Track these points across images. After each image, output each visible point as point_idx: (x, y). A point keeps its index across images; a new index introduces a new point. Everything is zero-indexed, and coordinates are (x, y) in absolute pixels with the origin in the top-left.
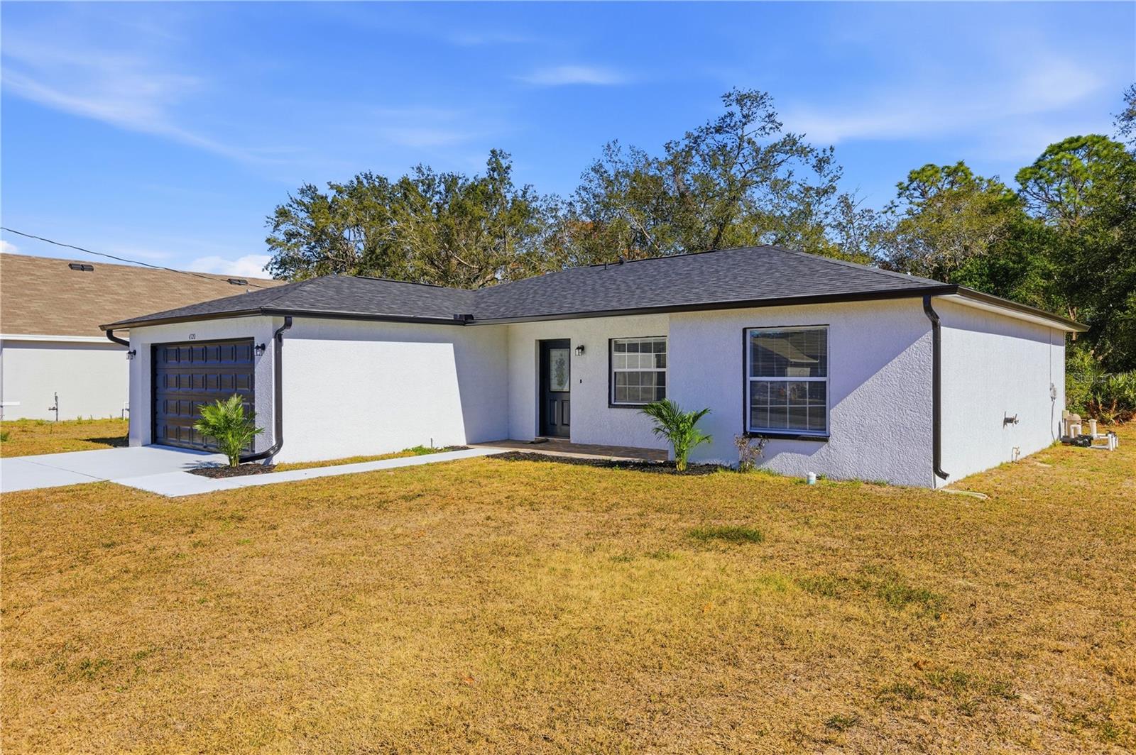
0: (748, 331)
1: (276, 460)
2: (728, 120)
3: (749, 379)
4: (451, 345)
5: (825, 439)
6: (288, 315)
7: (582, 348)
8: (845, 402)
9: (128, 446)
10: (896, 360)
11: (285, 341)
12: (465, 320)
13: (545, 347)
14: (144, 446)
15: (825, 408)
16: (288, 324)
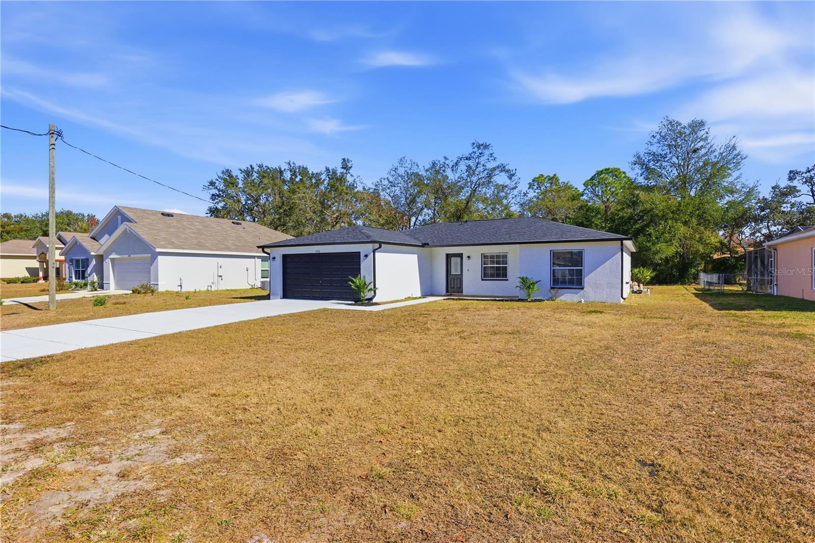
0: (552, 251)
1: (374, 301)
2: (473, 155)
3: (552, 268)
4: (416, 255)
5: (583, 289)
6: (380, 243)
7: (469, 257)
8: (590, 275)
9: (270, 299)
10: (608, 261)
11: (376, 253)
12: (424, 245)
13: (449, 256)
14: (281, 299)
15: (582, 278)
16: (380, 247)
